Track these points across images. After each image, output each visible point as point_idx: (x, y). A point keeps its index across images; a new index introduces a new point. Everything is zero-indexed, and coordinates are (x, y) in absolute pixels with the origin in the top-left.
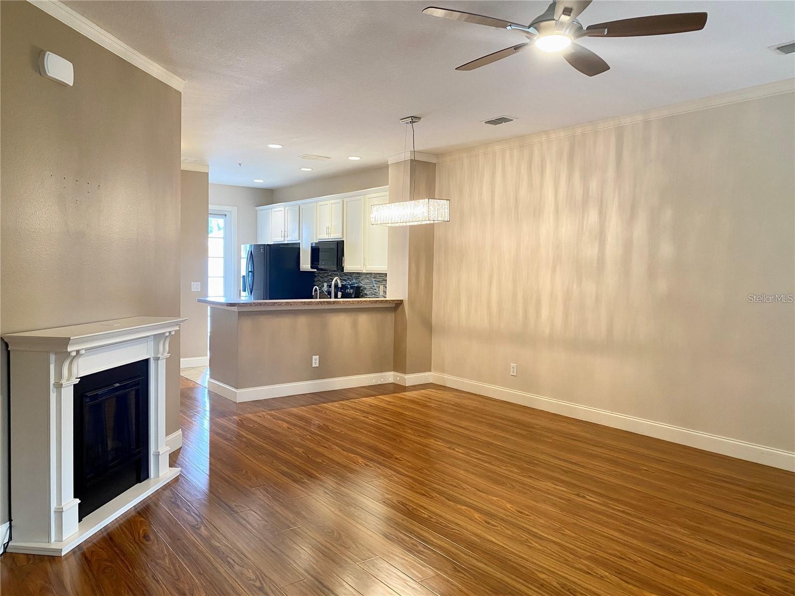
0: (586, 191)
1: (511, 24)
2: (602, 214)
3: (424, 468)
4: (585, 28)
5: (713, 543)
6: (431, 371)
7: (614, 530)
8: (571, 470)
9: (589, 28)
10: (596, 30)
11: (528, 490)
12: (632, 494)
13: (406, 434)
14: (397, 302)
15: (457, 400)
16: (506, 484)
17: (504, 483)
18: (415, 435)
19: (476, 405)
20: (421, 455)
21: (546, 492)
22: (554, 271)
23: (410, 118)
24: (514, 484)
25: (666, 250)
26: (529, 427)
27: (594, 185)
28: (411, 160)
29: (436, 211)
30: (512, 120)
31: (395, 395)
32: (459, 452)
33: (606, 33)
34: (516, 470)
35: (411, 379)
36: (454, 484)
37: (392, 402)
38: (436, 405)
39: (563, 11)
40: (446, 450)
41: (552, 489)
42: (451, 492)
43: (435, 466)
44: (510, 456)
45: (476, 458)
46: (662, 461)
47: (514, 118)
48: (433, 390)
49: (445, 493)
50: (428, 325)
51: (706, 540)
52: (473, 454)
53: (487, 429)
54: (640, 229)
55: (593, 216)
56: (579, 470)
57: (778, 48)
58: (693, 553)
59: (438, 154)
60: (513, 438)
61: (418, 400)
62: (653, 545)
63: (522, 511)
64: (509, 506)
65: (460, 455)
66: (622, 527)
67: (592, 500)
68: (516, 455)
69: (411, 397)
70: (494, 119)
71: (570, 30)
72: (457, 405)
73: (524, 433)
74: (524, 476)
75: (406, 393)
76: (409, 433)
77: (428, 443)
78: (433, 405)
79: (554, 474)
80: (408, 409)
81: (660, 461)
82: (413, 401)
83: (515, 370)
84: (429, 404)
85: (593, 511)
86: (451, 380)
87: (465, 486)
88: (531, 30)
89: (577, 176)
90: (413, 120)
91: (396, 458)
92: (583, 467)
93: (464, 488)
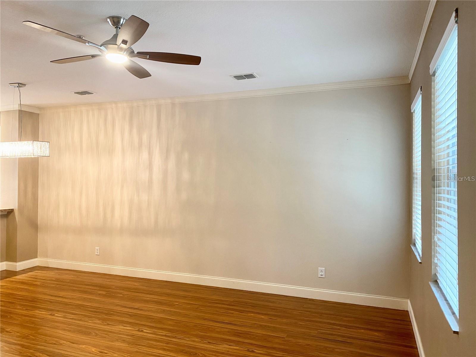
0: (140, 140)
1: (89, 42)
2: (150, 154)
3: (30, 335)
4: (136, 53)
5: (212, 343)
6: (37, 258)
7: (160, 349)
8: (134, 314)
9: (138, 53)
10: (142, 55)
11: (106, 334)
12: (170, 322)
13: (17, 310)
14: (8, 211)
15: (58, 276)
16: (92, 333)
17: (90, 333)
18: (23, 310)
19: (71, 278)
20: (28, 325)
21: (117, 333)
22: (122, 187)
23: (17, 84)
24: (97, 332)
25: (186, 176)
26: (108, 288)
27: (145, 137)
28: (19, 110)
29: (39, 149)
30: (93, 94)
31: (8, 279)
32: (58, 316)
33: (148, 58)
34: (99, 322)
35: (20, 266)
36: (54, 342)
37: (5, 286)
38: (41, 283)
39: (122, 41)
40: (47, 317)
41: (123, 330)
42: (51, 349)
43: (39, 331)
44: (95, 312)
45: (70, 319)
46: (186, 297)
47: (94, 92)
48: (39, 271)
49: (47, 351)
50: (34, 226)
51: (209, 342)
52: (69, 316)
53: (78, 295)
54: (172, 164)
55: (145, 155)
56: (138, 313)
57: (234, 77)
58: (203, 353)
59: (40, 108)
60: (97, 298)
61: (26, 281)
62: (182, 353)
63: (103, 351)
64: (93, 349)
65: (60, 318)
66: (164, 346)
67: (147, 333)
68: (99, 310)
69: (20, 279)
70: (80, 92)
71: (127, 52)
72: (57, 280)
73: (104, 293)
74: (105, 325)
75: (17, 277)
76: (18, 309)
77: (34, 314)
78: (39, 283)
79: (123, 319)
80: (18, 289)
81: (185, 297)
82: (23, 283)
83: (98, 251)
84: (36, 283)
85: (148, 339)
86: (53, 263)
87: (62, 342)
88: (102, 48)
89: (135, 131)
90: (20, 86)
91: (7, 332)
92: (141, 310)
93: (62, 344)
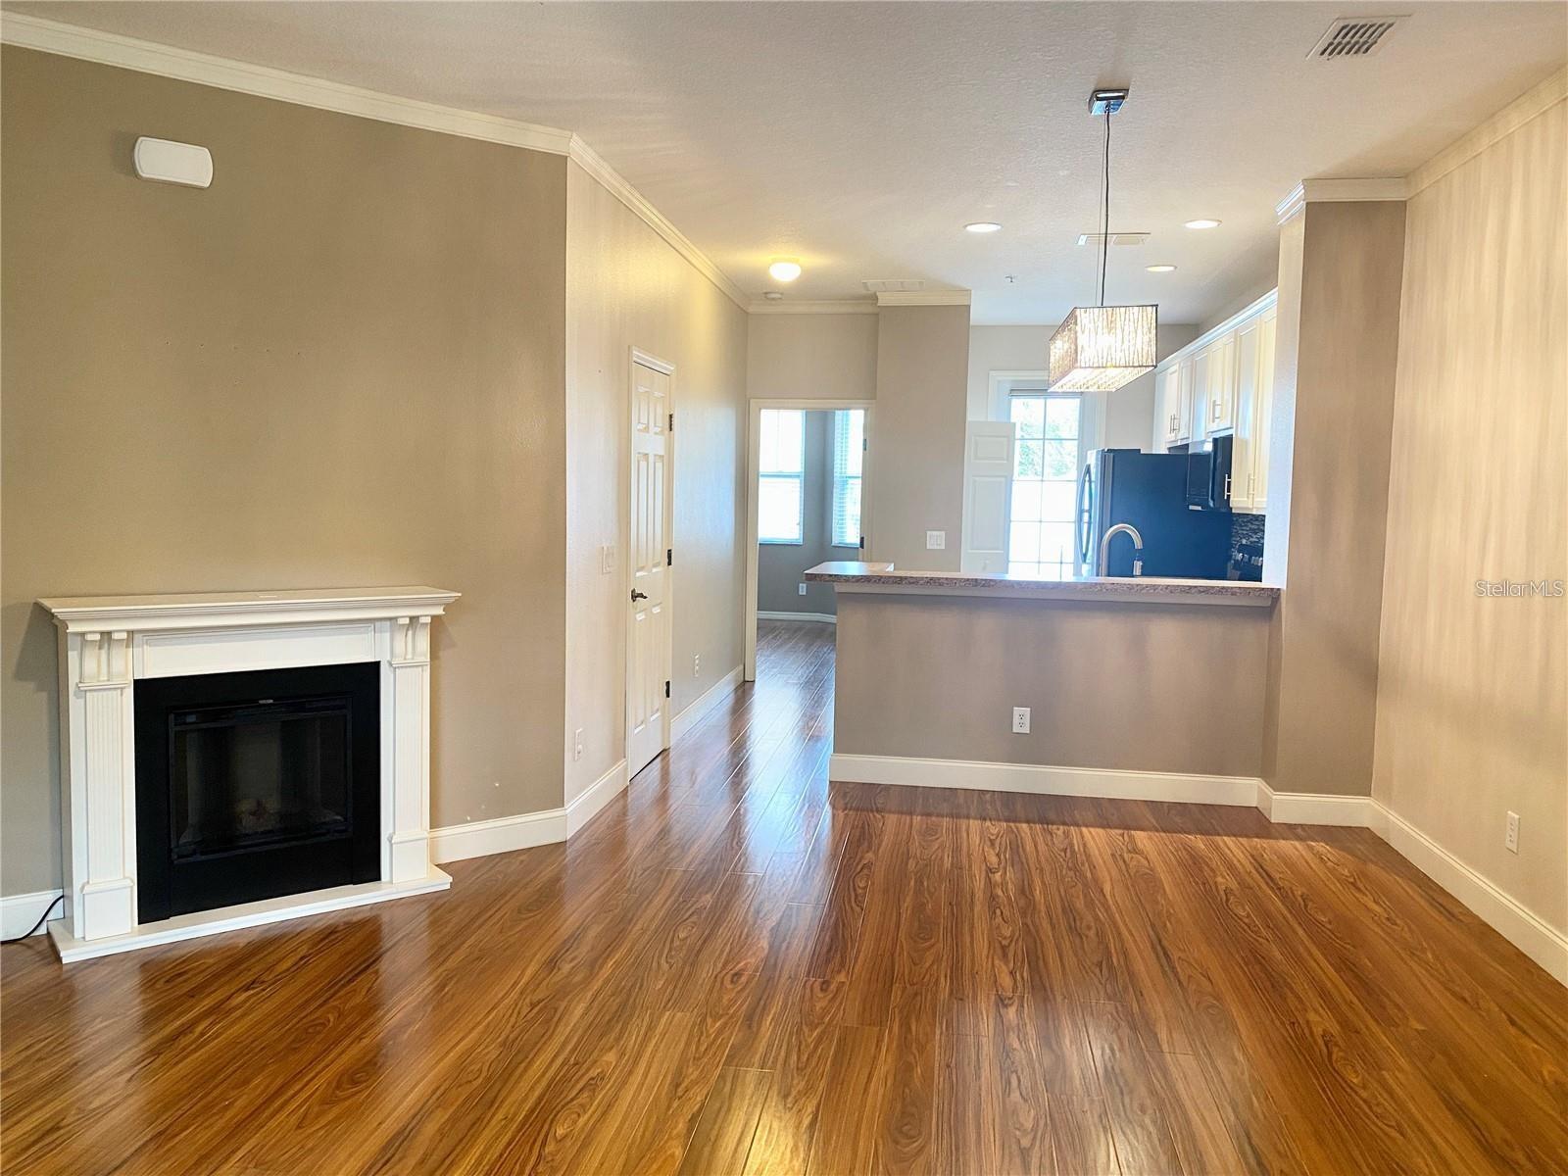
6: (1369, 795)
59: (1407, 175)
75: (1273, 843)
83: (1514, 835)
86: (1399, 831)
